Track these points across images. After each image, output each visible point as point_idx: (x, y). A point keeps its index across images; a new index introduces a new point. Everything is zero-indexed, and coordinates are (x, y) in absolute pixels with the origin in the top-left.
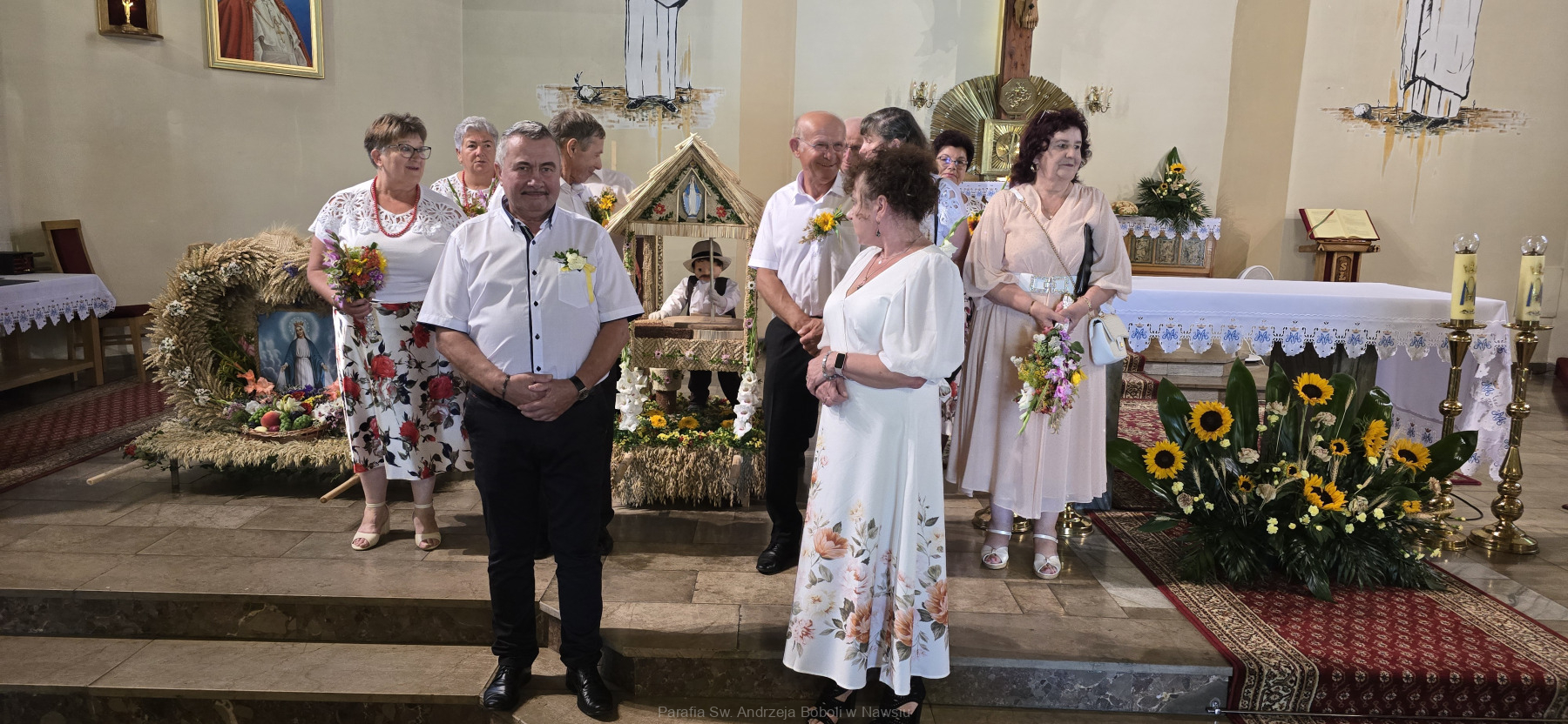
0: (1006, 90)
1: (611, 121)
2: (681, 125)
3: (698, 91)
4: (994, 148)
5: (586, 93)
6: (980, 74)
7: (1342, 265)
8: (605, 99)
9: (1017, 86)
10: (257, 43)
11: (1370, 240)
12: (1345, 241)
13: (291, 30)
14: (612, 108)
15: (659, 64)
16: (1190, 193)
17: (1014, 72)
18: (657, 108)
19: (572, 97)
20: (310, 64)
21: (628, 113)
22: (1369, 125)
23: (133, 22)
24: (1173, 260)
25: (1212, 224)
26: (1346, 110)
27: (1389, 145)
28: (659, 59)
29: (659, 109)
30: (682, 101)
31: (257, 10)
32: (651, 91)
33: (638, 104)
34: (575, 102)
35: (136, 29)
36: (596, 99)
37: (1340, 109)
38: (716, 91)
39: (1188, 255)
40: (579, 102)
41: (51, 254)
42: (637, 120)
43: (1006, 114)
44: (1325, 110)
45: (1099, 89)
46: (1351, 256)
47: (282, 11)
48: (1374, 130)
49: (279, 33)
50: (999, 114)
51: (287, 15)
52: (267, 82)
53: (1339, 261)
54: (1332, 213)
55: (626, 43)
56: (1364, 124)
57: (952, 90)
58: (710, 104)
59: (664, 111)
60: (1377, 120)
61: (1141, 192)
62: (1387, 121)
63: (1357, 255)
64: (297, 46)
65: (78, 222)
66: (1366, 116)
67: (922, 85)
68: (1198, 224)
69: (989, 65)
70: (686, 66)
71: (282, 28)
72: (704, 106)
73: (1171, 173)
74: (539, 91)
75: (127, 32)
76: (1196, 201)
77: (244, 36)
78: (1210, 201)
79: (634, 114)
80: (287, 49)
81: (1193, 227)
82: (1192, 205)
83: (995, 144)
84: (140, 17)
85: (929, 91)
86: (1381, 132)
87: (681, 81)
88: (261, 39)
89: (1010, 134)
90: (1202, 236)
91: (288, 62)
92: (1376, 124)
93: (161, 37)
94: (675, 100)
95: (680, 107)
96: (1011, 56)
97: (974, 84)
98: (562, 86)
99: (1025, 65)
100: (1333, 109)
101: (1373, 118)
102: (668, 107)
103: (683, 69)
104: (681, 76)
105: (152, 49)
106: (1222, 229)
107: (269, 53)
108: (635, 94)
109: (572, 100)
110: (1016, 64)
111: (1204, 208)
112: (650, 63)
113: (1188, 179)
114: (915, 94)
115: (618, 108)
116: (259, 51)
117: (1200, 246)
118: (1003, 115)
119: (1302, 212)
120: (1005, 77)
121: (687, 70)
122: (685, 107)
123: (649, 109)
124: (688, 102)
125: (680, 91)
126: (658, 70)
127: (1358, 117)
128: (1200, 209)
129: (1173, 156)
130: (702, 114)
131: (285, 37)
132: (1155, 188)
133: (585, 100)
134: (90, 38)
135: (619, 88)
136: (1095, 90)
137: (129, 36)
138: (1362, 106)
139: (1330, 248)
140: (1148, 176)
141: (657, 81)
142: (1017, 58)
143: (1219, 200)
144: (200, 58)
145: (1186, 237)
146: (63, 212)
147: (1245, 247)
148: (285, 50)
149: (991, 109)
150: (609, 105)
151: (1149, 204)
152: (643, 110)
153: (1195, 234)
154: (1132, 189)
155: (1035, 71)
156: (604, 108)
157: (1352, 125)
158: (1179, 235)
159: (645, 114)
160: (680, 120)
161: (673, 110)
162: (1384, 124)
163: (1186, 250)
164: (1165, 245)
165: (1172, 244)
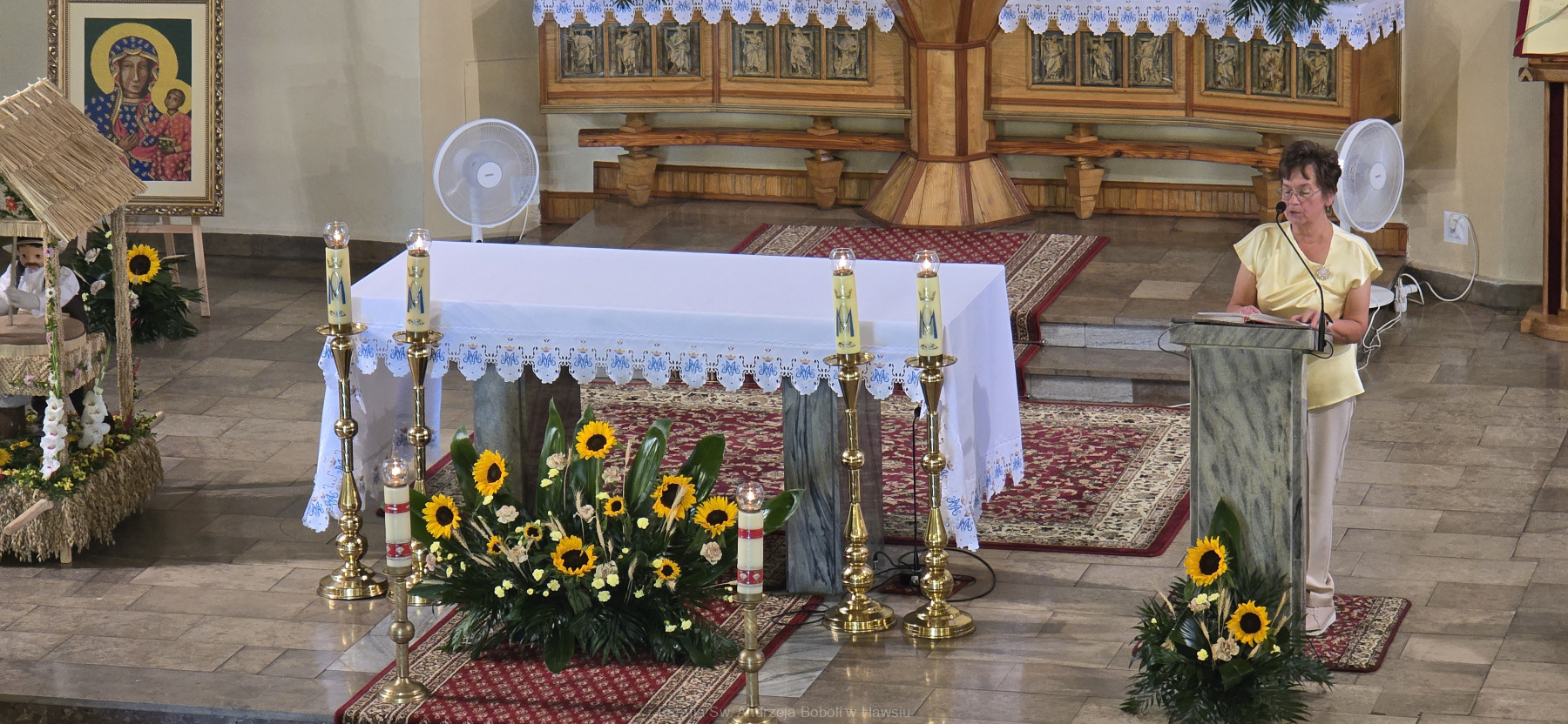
25: (1343, 18)
39: (1310, 79)
81: (1309, 23)
139: (1554, 75)
147: (1454, 55)
163: (1306, 68)
164: (1268, 56)
165: (1280, 55)
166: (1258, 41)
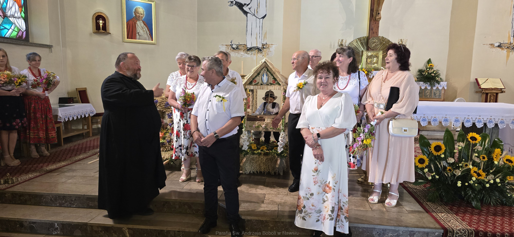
0: (370, 41)
1: (242, 55)
2: (264, 55)
3: (269, 45)
4: (367, 60)
5: (234, 46)
6: (362, 36)
7: (491, 97)
8: (240, 48)
9: (374, 39)
10: (137, 34)
11: (502, 89)
12: (492, 89)
13: (147, 30)
14: (242, 51)
15: (257, 37)
16: (436, 74)
17: (373, 35)
18: (256, 50)
19: (230, 47)
20: (152, 40)
21: (247, 52)
22: (501, 49)
23: (103, 29)
24: (430, 96)
25: (444, 84)
26: (492, 44)
27: (508, 56)
28: (257, 35)
29: (257, 51)
30: (264, 48)
31: (137, 24)
32: (254, 45)
33: (250, 49)
34: (231, 49)
35: (103, 31)
36: (237, 48)
37: (490, 44)
38: (275, 44)
39: (435, 94)
40: (232, 49)
41: (78, 98)
42: (250, 54)
43: (370, 49)
44: (484, 44)
45: (403, 40)
46: (495, 94)
47: (144, 24)
48: (503, 51)
49: (143, 31)
50: (368, 49)
51: (146, 26)
52: (140, 46)
53: (490, 96)
54: (487, 79)
55: (247, 31)
56: (499, 49)
57: (352, 41)
58: (273, 49)
59: (258, 51)
60: (503, 47)
61: (418, 74)
62: (507, 48)
63: (497, 94)
64: (148, 35)
65: (86, 88)
66: (499, 46)
67: (342, 40)
68: (439, 84)
69: (364, 33)
70: (265, 37)
71: (144, 30)
72: (271, 49)
73: (429, 67)
74: (220, 46)
75: (101, 32)
76: (438, 76)
77: (133, 31)
78: (443, 76)
79: (249, 52)
80: (146, 36)
81: (437, 85)
82: (436, 78)
83: (367, 59)
84: (105, 27)
85: (344, 42)
86: (505, 52)
87: (264, 42)
88: (138, 33)
89: (372, 55)
90: (440, 88)
91: (146, 39)
92: (503, 49)
93: (110, 33)
94: (262, 48)
95: (263, 50)
96: (372, 30)
97: (360, 39)
98: (227, 44)
99: (377, 33)
100: (487, 44)
101: (502, 47)
102: (259, 50)
103: (264, 37)
104: (264, 40)
105: (107, 37)
106: (447, 86)
107: (141, 37)
108: (249, 46)
109: (230, 49)
110: (374, 33)
111: (441, 79)
112: (254, 36)
113: (435, 69)
114: (340, 43)
115: (244, 51)
116: (138, 37)
117: (440, 91)
118: (369, 49)
119: (476, 79)
120: (370, 37)
121: (265, 38)
122: (265, 50)
123: (253, 51)
124: (266, 48)
125: (263, 45)
126: (256, 38)
127: (496, 46)
128: (439, 79)
129: (429, 61)
130: (270, 52)
131: (145, 32)
132: (423, 72)
133: (234, 48)
134: (91, 34)
135: (244, 44)
136: (401, 40)
137: (101, 33)
138: (498, 43)
139: (487, 92)
140: (421, 68)
141: (256, 42)
142: (374, 30)
143: (446, 76)
144: (121, 39)
145: (434, 88)
146: (82, 86)
147: (456, 91)
148: (145, 36)
149: (365, 47)
150: (241, 50)
151: (421, 77)
152: (252, 51)
153: (438, 87)
154: (415, 73)
155: (381, 34)
156: (240, 51)
157: (494, 50)
158: (432, 88)
159: (252, 52)
160: (263, 54)
161: (261, 51)
162: (506, 49)
163: (435, 93)
164: (427, 91)
165: (430, 91)
166: (426, 88)
